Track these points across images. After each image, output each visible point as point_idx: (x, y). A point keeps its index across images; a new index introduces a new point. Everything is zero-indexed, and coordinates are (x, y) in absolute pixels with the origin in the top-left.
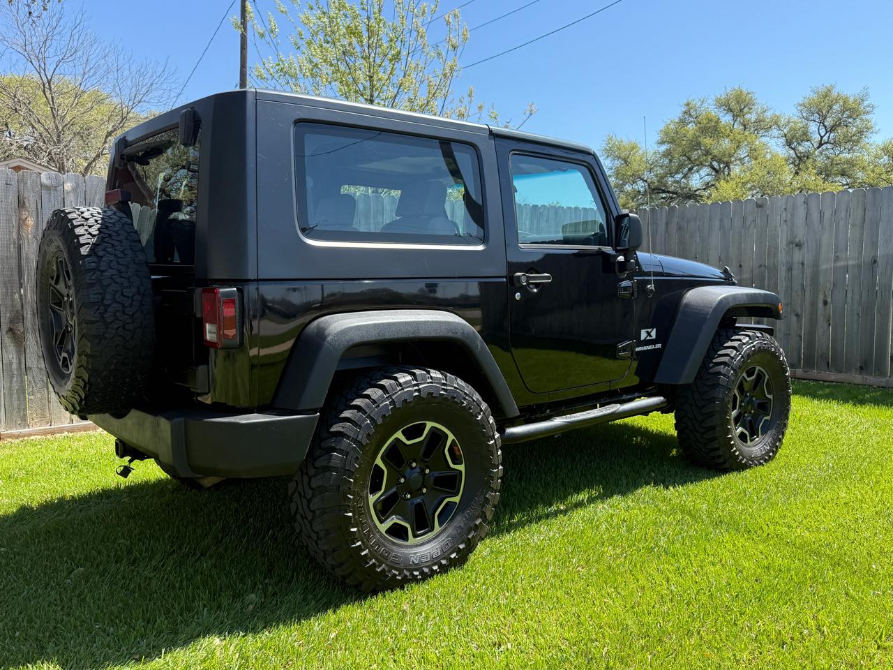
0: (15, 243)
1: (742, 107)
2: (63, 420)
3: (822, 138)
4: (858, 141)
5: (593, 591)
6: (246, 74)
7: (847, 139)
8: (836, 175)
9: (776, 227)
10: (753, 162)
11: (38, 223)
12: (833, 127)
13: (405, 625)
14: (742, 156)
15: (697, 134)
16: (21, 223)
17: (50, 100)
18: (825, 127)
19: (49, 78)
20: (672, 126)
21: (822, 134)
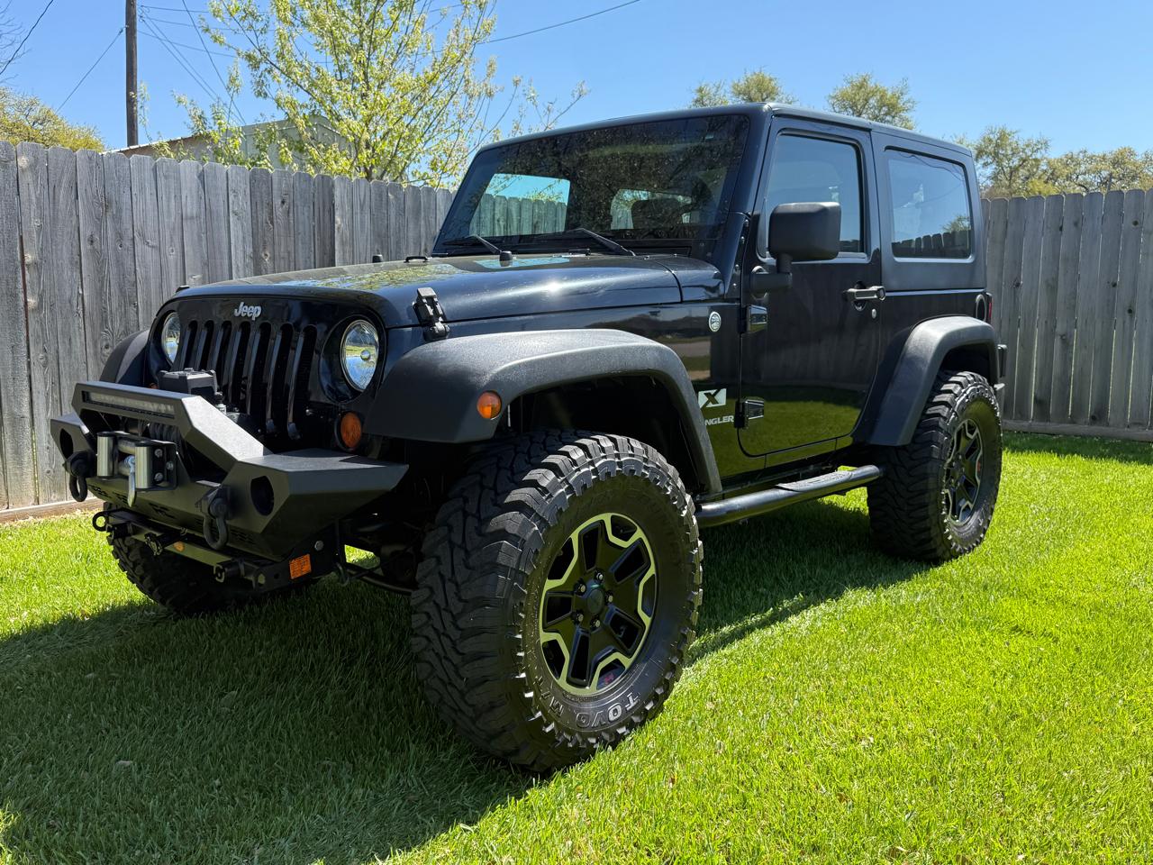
2: (25, 499)
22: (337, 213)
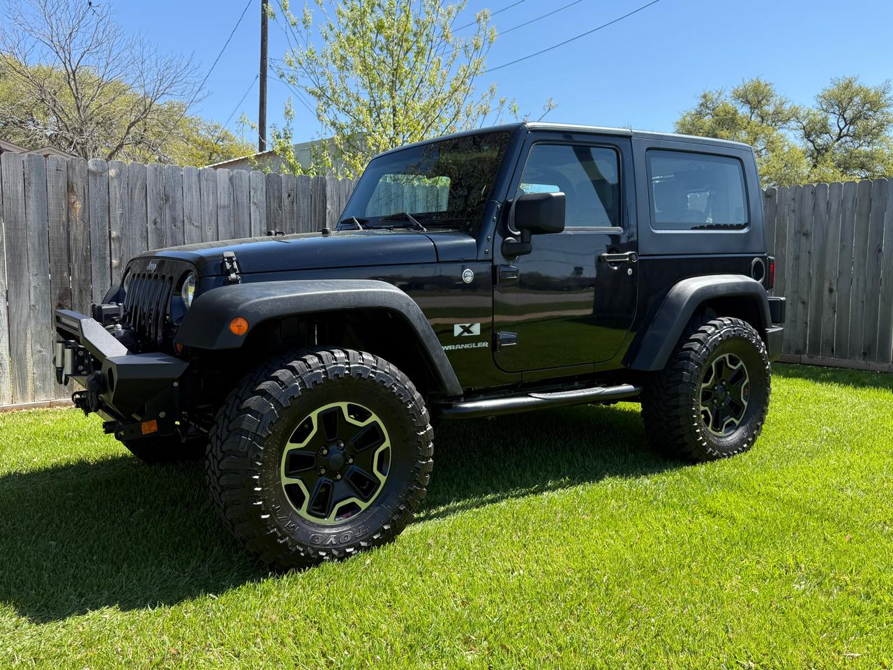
0: (64, 225)
1: (760, 98)
3: (841, 130)
4: (878, 135)
5: (596, 533)
6: (266, 66)
7: (867, 132)
8: (855, 168)
9: (784, 217)
10: (771, 154)
11: (84, 207)
12: (852, 119)
13: (430, 555)
14: (759, 149)
15: (714, 125)
16: (70, 206)
17: (74, 91)
18: (845, 119)
19: (74, 69)
20: (688, 118)
21: (842, 126)
22: (328, 202)
